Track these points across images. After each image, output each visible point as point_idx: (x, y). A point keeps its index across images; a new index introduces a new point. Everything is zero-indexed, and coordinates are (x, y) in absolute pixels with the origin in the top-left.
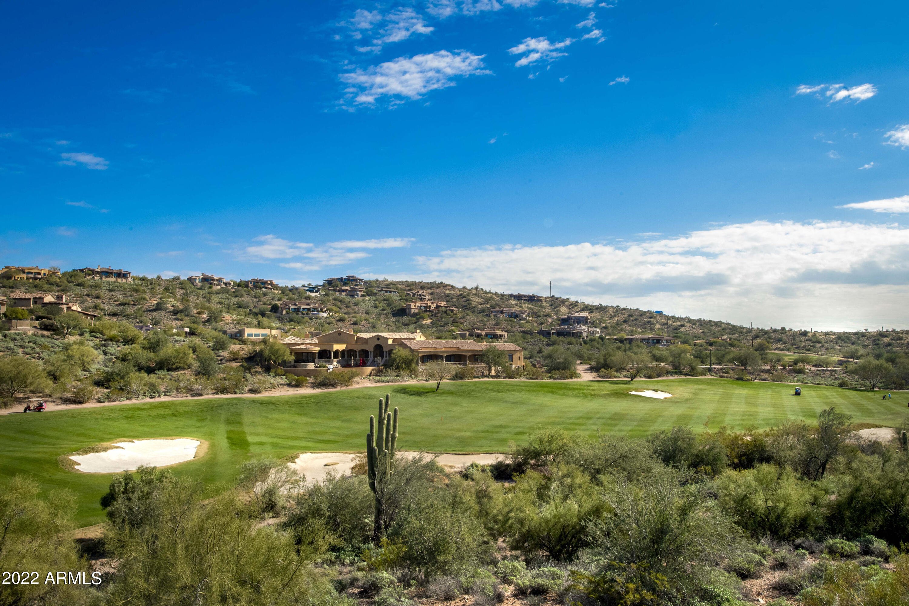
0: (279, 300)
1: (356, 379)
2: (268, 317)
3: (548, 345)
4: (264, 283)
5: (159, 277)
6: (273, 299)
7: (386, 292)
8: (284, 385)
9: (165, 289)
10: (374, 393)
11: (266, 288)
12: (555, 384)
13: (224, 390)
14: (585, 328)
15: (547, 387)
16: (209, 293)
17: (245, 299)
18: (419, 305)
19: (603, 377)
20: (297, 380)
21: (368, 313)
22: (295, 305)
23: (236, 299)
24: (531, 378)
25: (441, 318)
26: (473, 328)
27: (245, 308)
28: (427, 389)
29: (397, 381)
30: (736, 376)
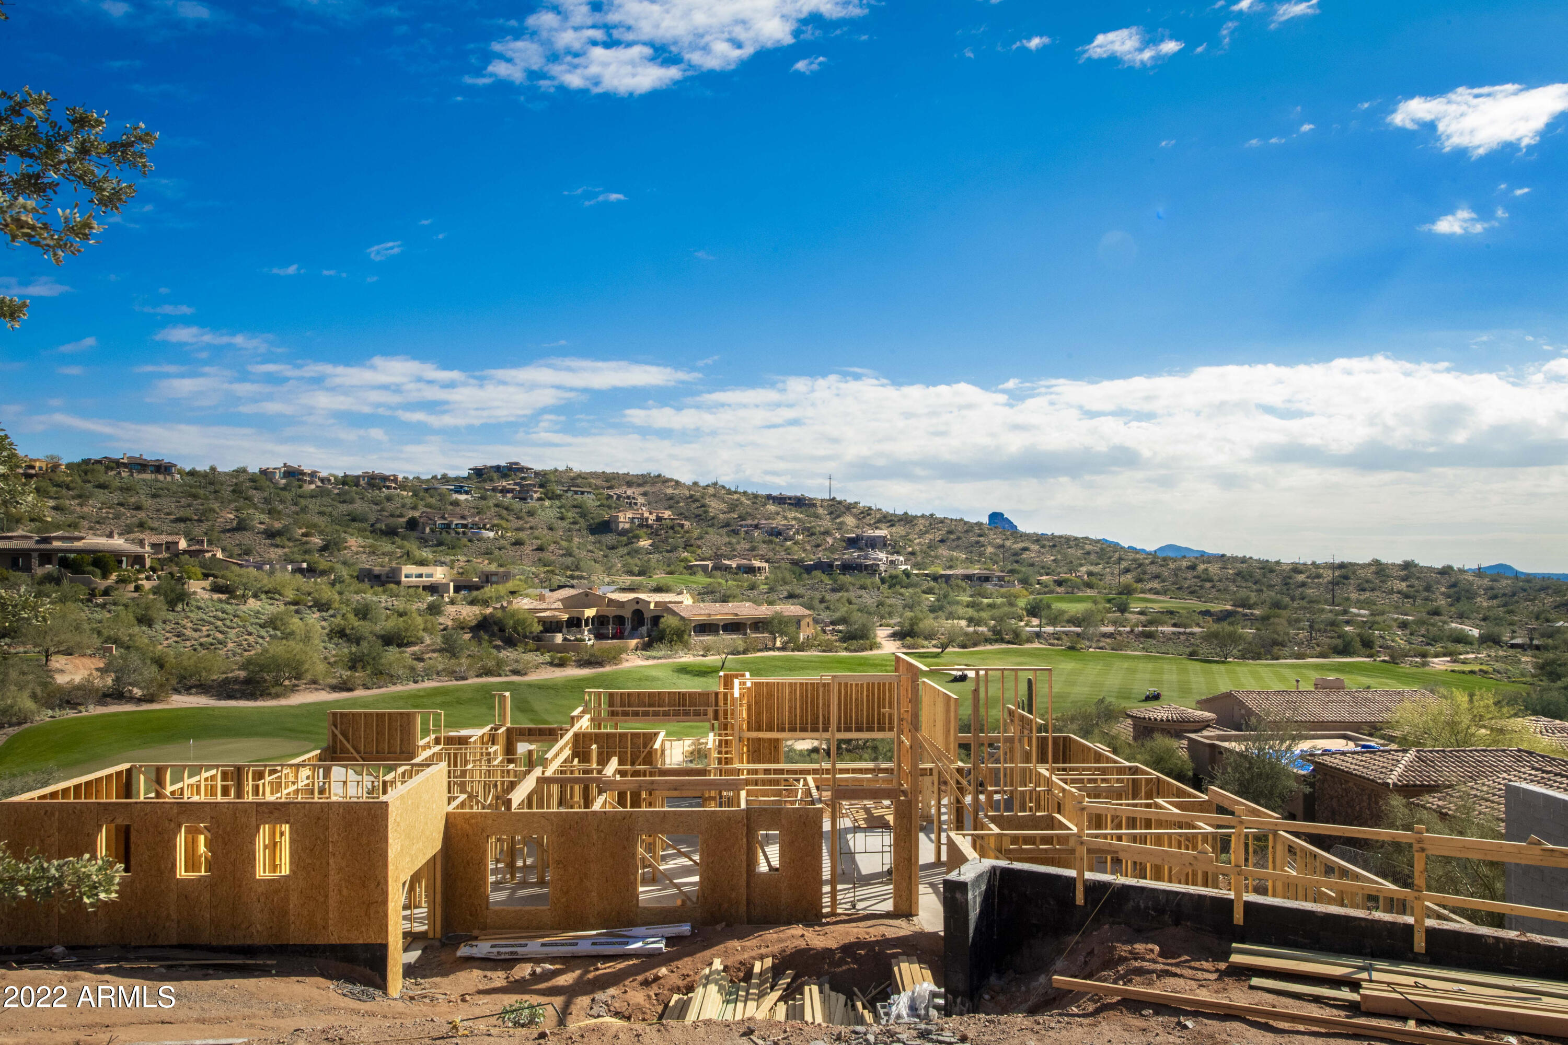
0: (414, 508)
1: (624, 656)
2: (404, 538)
3: (833, 590)
4: (385, 478)
5: (213, 469)
6: (403, 506)
7: (576, 492)
8: (546, 664)
9: (234, 491)
10: (654, 673)
11: (388, 488)
12: (853, 658)
13: (488, 672)
14: (882, 555)
15: (845, 663)
16: (300, 496)
17: (359, 506)
18: (631, 516)
19: (909, 647)
20: (561, 658)
21: (551, 529)
22: (444, 518)
23: (345, 506)
24: (824, 651)
25: (667, 538)
26: (718, 556)
27: (361, 521)
28: (709, 667)
29: (670, 657)
30: (1069, 644)
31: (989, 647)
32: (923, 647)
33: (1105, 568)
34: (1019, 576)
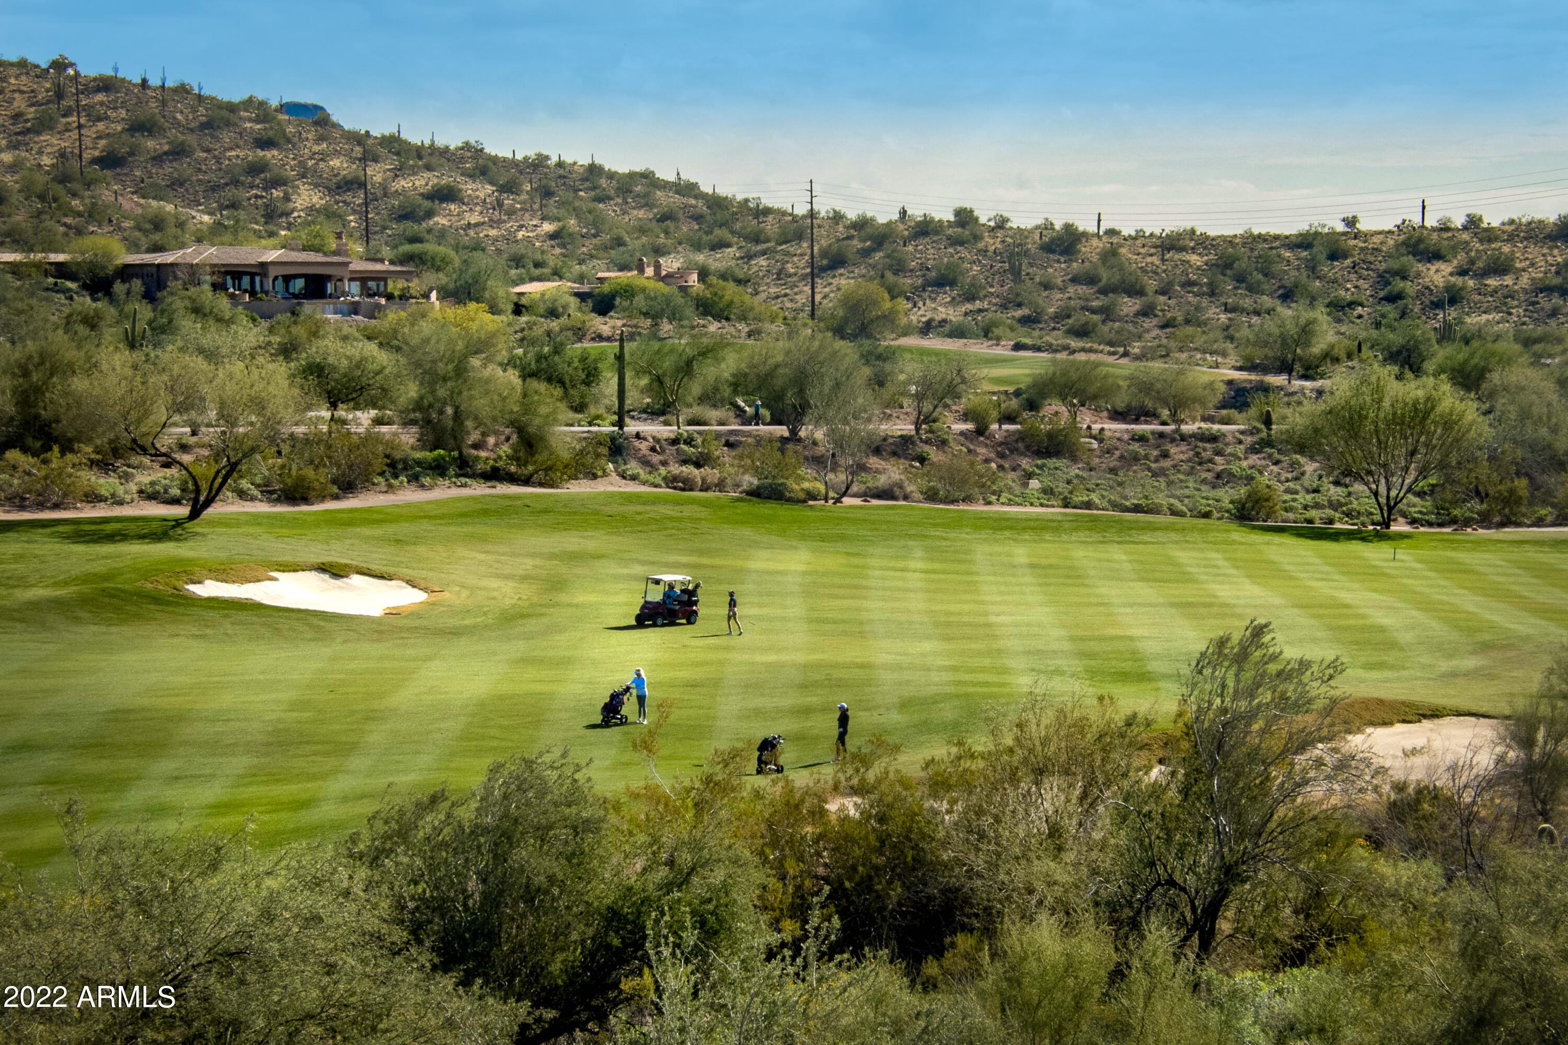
19: (21, 501)
30: (750, 480)
31: (409, 496)
32: (93, 498)
33: (749, 257)
34: (443, 278)
